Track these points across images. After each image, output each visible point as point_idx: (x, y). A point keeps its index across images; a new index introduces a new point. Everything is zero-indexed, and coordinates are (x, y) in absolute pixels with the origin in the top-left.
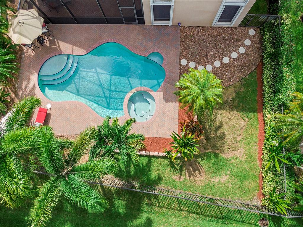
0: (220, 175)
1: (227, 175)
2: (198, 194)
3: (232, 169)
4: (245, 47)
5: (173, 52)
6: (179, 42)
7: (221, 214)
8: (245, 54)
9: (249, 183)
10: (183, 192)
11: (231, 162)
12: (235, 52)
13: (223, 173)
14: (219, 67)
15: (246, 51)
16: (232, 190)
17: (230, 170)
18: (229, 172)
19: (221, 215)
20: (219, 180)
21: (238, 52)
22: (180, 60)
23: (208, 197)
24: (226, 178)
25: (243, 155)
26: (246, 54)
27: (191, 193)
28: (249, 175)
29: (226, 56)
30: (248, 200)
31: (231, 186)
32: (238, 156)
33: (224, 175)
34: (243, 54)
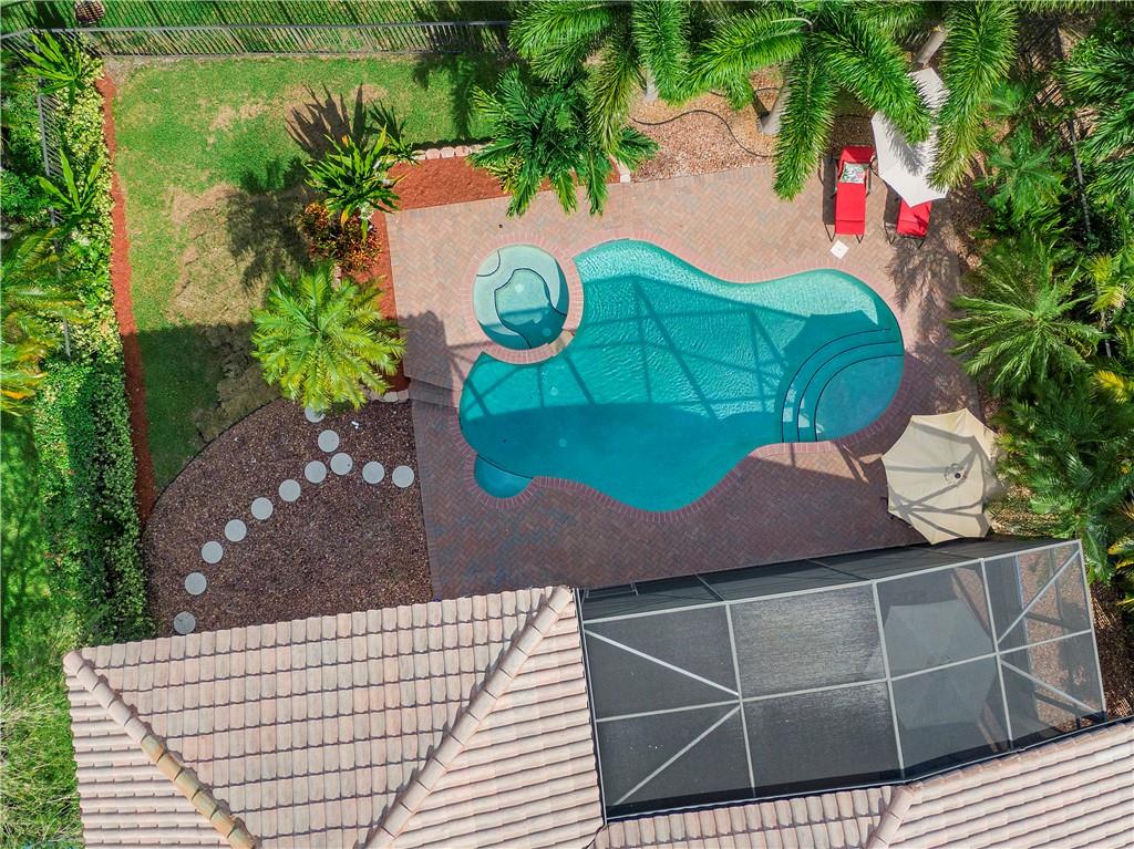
0: (238, 126)
1: (214, 129)
2: (299, 56)
3: (204, 151)
4: (204, 567)
5: (447, 506)
6: (429, 544)
7: (221, 13)
8: (199, 542)
9: (146, 120)
10: (347, 56)
11: (207, 173)
12: (235, 543)
13: (231, 135)
14: (284, 479)
15: (199, 553)
16: (195, 88)
17: (208, 149)
18: (211, 140)
19: (219, 11)
20: (238, 111)
21: (224, 542)
22: (417, 483)
23: (268, 56)
24: (219, 120)
25: (172, 201)
26: (196, 540)
27: (323, 57)
28: (146, 144)
29: (264, 521)
30: (143, 69)
31: (201, 101)
32: (187, 196)
33: (226, 130)
34: (209, 538)
